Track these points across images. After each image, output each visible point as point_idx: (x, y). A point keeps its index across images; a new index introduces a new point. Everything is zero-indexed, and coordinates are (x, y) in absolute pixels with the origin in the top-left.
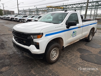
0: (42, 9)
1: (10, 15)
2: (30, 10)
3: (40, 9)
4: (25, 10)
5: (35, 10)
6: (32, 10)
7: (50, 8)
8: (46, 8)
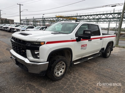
0: (49, 19)
1: (9, 25)
2: (35, 19)
3: (47, 18)
4: (28, 20)
5: (40, 20)
6: (37, 20)
7: (60, 18)
8: (55, 18)
